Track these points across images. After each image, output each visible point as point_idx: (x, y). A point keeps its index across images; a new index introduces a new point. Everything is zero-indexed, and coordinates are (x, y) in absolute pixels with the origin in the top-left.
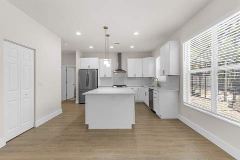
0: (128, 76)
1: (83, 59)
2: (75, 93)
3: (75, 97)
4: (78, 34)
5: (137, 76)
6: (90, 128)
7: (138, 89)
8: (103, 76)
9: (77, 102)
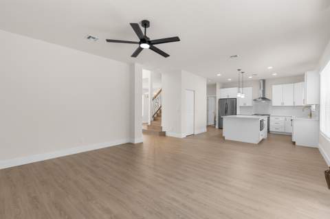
0: (274, 105)
1: (223, 90)
2: (215, 121)
3: (215, 124)
4: (219, 75)
5: (285, 105)
6: (226, 138)
7: (286, 120)
8: (242, 105)
9: (217, 127)
